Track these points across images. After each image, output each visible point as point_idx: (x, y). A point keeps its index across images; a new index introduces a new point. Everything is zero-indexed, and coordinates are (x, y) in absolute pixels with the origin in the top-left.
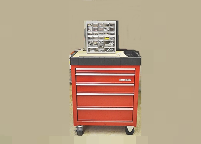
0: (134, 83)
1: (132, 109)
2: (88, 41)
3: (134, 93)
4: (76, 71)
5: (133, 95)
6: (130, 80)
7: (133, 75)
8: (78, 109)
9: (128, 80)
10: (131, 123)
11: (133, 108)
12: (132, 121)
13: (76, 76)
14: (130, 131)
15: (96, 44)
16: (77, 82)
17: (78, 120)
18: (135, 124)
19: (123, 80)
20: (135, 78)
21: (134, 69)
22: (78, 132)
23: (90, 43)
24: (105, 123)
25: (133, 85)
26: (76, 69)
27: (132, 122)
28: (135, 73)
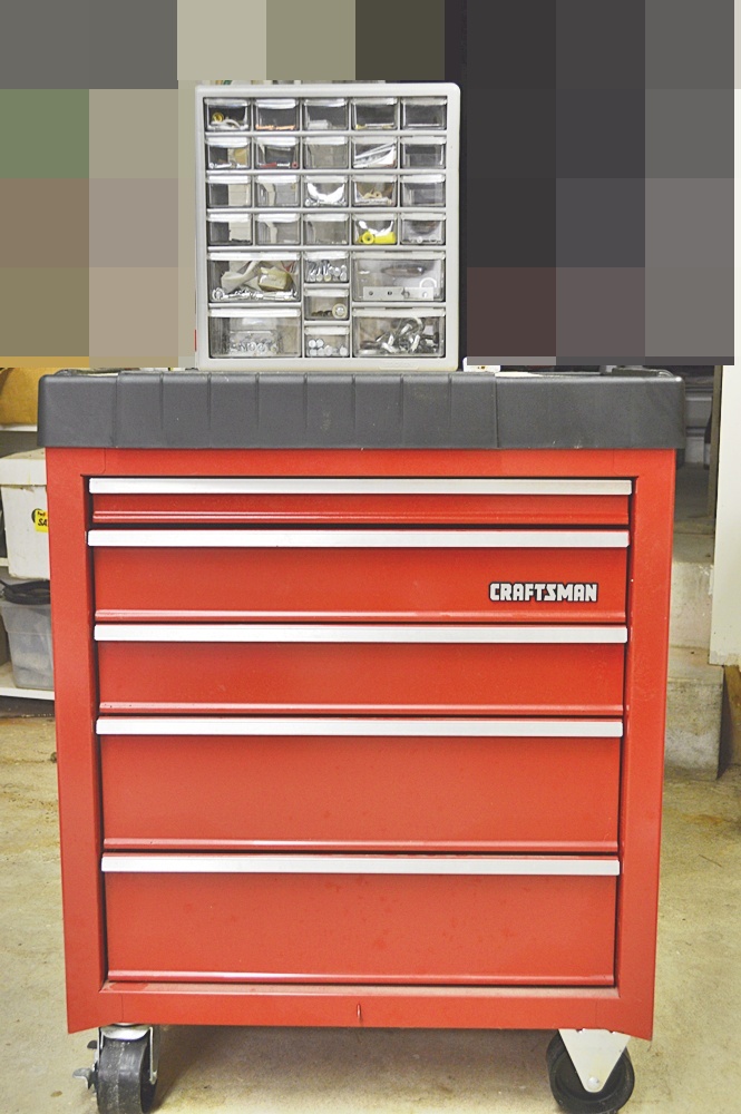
0: (626, 623)
1: (610, 867)
2: (215, 257)
3: (623, 717)
4: (93, 510)
5: (613, 729)
6: (592, 593)
7: (619, 539)
8: (111, 864)
9: (565, 592)
10: (604, 1001)
11: (617, 854)
12: (615, 984)
13: (92, 551)
14: (593, 1077)
15: (281, 284)
16: (99, 614)
17: (105, 978)
18: (636, 1019)
19: (521, 592)
20: (629, 575)
21: (624, 488)
22: (106, 1086)
23: (231, 277)
24: (360, 1002)
25: (618, 635)
26: (97, 486)
27: (612, 993)
28: (629, 527)
